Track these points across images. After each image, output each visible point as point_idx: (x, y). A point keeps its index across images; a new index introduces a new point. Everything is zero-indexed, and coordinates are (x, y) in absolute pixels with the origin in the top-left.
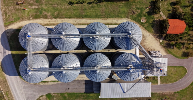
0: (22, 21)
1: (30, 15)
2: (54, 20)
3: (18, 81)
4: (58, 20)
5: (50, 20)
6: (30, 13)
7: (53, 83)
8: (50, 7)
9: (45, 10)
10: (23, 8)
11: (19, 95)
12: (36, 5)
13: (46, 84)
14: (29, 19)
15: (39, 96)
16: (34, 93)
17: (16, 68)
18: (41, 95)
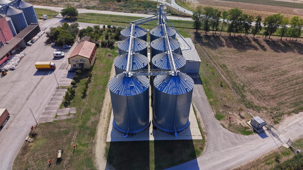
0: (94, 155)
1: (87, 142)
2: (102, 113)
3: (207, 158)
4: (103, 109)
5: (101, 118)
6: (83, 143)
7: (198, 113)
8: (81, 117)
9: (84, 123)
10: (70, 153)
11: (232, 156)
12: (72, 135)
13: (201, 120)
14: (94, 144)
15: (224, 129)
16: (222, 134)
17: (183, 163)
18: (222, 127)
